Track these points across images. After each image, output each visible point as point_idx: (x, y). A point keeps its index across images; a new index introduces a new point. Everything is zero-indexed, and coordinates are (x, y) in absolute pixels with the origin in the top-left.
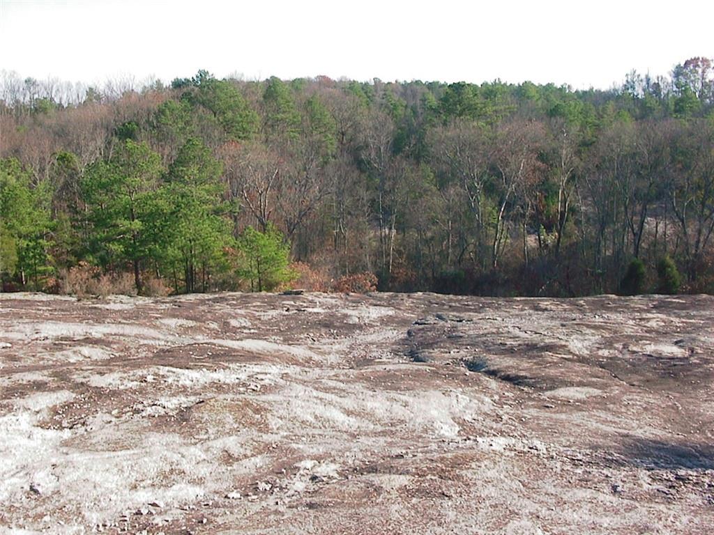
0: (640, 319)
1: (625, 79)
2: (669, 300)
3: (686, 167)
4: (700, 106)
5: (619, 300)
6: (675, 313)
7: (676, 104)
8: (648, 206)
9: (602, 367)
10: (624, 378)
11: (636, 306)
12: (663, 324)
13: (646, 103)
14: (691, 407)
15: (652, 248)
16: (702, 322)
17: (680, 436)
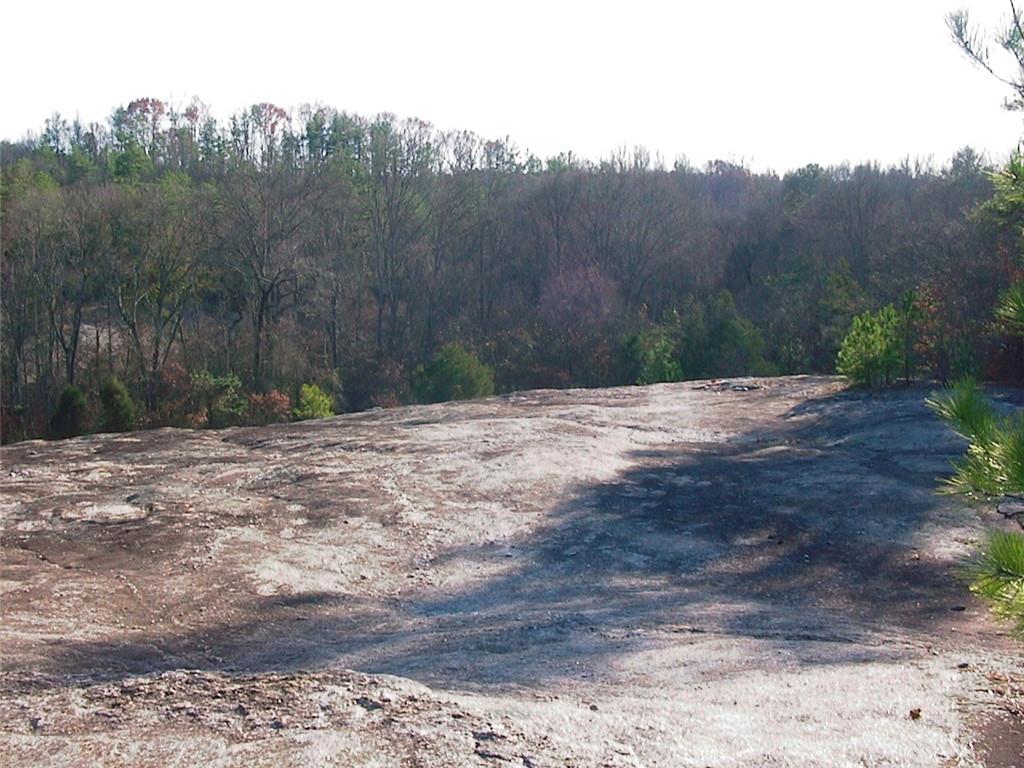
0: (77, 472)
1: (45, 126)
2: (119, 440)
3: (134, 252)
4: (152, 167)
5: (46, 447)
6: (126, 458)
7: (118, 163)
8: (82, 309)
9: (25, 547)
10: (55, 559)
11: (72, 453)
12: (110, 475)
13: (75, 163)
14: (151, 588)
15: (93, 369)
16: (164, 466)
17: (136, 631)
